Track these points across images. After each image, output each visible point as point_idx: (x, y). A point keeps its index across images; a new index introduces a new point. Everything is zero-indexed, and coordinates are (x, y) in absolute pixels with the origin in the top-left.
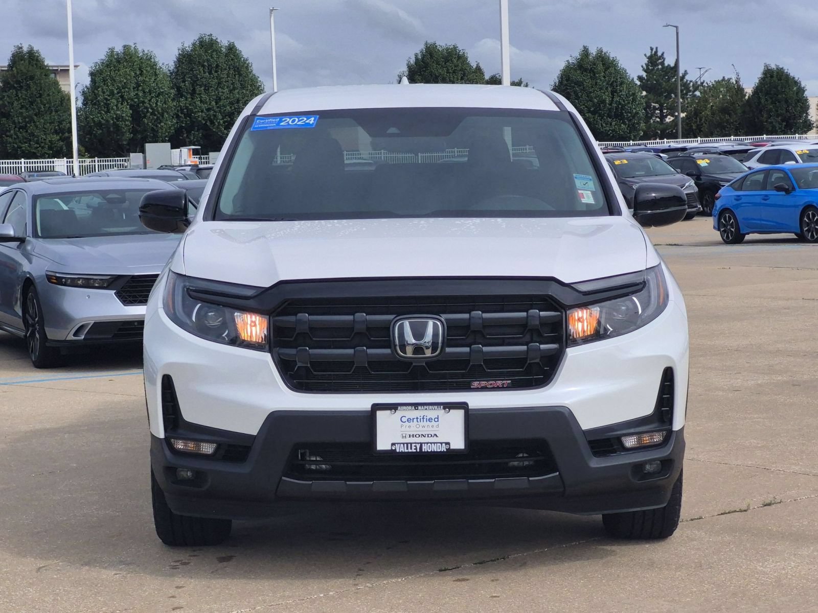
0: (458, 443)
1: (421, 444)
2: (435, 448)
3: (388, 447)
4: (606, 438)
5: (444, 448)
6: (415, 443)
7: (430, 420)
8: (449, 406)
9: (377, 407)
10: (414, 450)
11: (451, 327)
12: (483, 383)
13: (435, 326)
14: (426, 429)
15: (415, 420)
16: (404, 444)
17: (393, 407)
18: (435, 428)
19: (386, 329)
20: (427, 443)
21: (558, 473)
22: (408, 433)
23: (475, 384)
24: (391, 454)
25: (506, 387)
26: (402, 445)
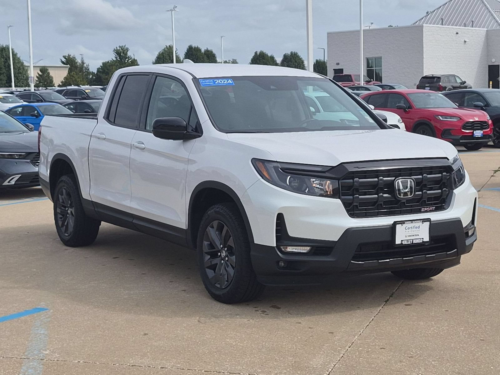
2: (417, 241)
6: (411, 239)
7: (416, 228)
8: (424, 220)
12: (426, 209)
15: (411, 228)
16: (406, 240)
17: (402, 222)
18: (418, 231)
20: (415, 239)
22: (408, 235)
26: (405, 241)
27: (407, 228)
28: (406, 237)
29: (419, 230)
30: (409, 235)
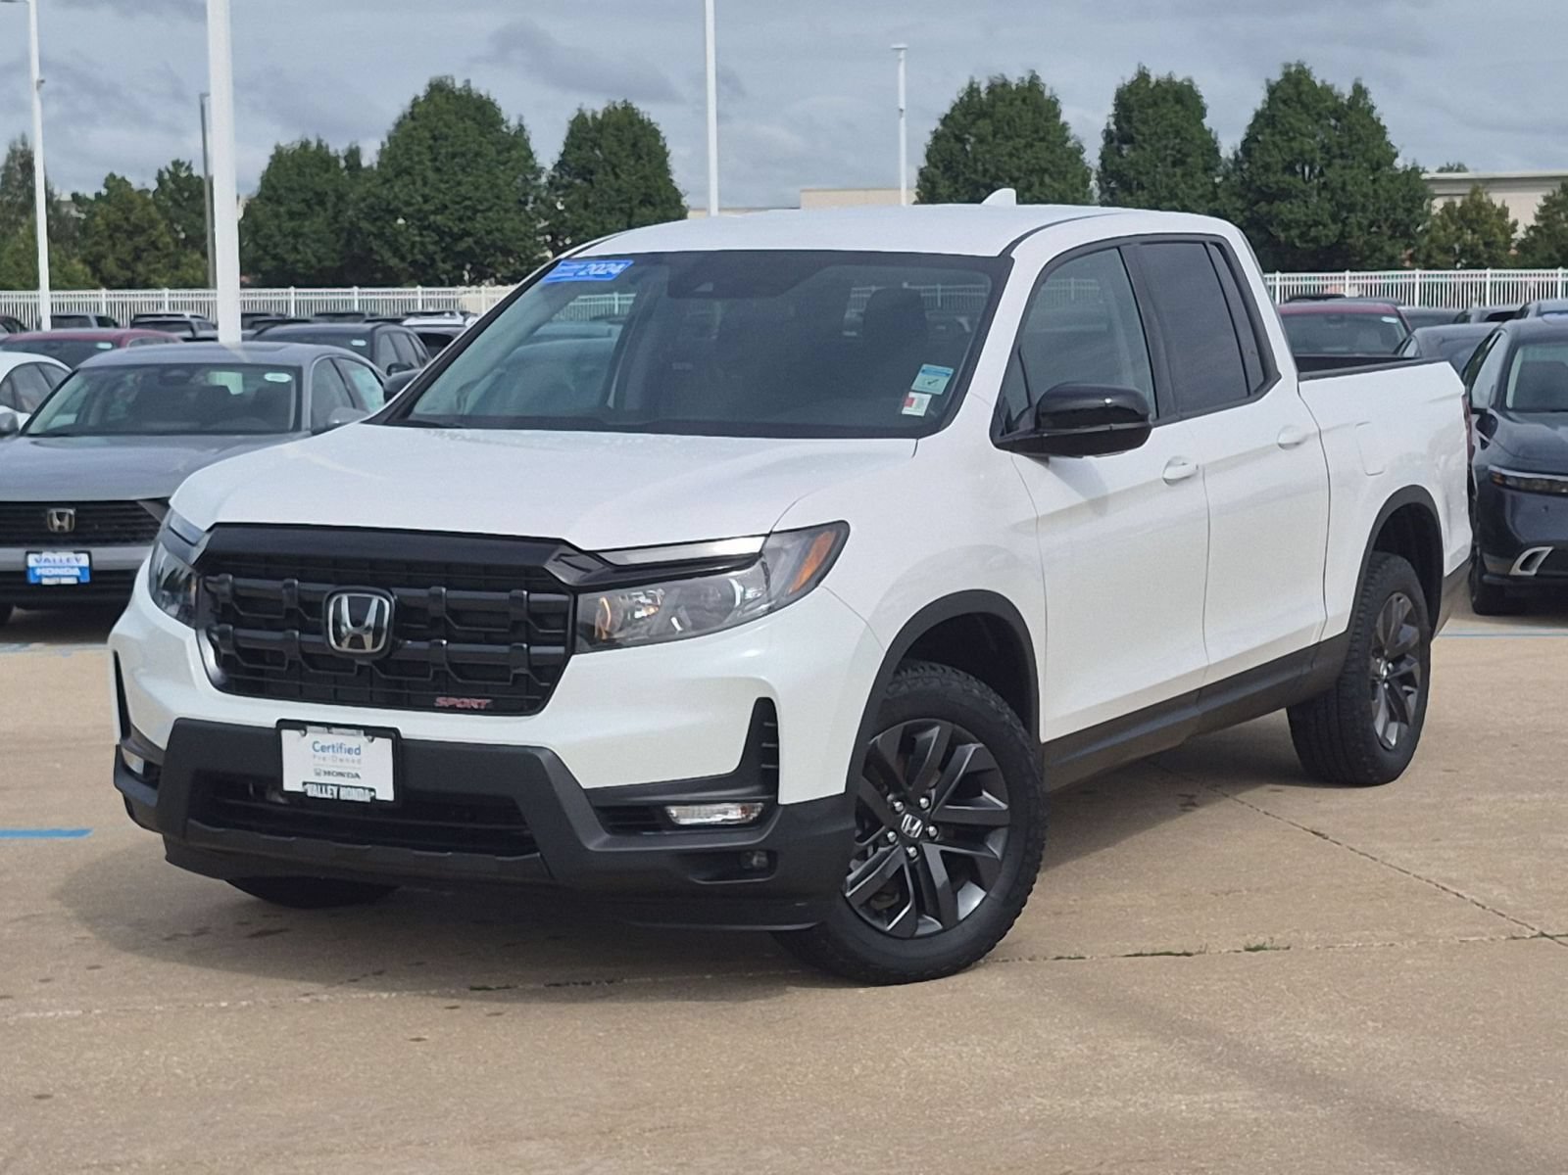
0: (386, 793)
1: (339, 786)
3: (299, 788)
4: (626, 804)
5: (366, 797)
7: (349, 751)
9: (284, 724)
10: (330, 796)
11: (399, 610)
12: (453, 701)
13: (381, 605)
14: (345, 764)
19: (316, 608)
21: (538, 854)
23: (441, 701)
24: (300, 798)
25: (485, 710)
27: (317, 747)
28: (318, 774)
29: (359, 761)
30: (327, 770)
